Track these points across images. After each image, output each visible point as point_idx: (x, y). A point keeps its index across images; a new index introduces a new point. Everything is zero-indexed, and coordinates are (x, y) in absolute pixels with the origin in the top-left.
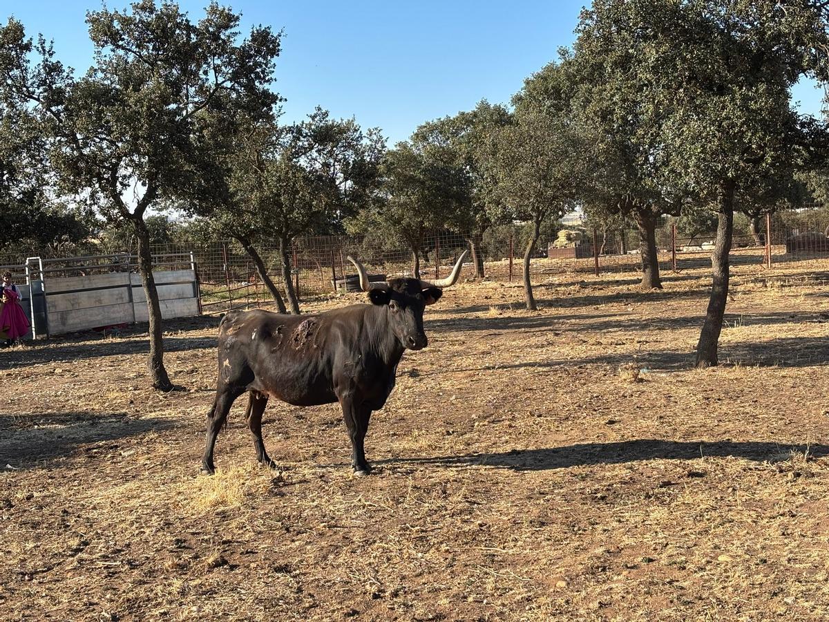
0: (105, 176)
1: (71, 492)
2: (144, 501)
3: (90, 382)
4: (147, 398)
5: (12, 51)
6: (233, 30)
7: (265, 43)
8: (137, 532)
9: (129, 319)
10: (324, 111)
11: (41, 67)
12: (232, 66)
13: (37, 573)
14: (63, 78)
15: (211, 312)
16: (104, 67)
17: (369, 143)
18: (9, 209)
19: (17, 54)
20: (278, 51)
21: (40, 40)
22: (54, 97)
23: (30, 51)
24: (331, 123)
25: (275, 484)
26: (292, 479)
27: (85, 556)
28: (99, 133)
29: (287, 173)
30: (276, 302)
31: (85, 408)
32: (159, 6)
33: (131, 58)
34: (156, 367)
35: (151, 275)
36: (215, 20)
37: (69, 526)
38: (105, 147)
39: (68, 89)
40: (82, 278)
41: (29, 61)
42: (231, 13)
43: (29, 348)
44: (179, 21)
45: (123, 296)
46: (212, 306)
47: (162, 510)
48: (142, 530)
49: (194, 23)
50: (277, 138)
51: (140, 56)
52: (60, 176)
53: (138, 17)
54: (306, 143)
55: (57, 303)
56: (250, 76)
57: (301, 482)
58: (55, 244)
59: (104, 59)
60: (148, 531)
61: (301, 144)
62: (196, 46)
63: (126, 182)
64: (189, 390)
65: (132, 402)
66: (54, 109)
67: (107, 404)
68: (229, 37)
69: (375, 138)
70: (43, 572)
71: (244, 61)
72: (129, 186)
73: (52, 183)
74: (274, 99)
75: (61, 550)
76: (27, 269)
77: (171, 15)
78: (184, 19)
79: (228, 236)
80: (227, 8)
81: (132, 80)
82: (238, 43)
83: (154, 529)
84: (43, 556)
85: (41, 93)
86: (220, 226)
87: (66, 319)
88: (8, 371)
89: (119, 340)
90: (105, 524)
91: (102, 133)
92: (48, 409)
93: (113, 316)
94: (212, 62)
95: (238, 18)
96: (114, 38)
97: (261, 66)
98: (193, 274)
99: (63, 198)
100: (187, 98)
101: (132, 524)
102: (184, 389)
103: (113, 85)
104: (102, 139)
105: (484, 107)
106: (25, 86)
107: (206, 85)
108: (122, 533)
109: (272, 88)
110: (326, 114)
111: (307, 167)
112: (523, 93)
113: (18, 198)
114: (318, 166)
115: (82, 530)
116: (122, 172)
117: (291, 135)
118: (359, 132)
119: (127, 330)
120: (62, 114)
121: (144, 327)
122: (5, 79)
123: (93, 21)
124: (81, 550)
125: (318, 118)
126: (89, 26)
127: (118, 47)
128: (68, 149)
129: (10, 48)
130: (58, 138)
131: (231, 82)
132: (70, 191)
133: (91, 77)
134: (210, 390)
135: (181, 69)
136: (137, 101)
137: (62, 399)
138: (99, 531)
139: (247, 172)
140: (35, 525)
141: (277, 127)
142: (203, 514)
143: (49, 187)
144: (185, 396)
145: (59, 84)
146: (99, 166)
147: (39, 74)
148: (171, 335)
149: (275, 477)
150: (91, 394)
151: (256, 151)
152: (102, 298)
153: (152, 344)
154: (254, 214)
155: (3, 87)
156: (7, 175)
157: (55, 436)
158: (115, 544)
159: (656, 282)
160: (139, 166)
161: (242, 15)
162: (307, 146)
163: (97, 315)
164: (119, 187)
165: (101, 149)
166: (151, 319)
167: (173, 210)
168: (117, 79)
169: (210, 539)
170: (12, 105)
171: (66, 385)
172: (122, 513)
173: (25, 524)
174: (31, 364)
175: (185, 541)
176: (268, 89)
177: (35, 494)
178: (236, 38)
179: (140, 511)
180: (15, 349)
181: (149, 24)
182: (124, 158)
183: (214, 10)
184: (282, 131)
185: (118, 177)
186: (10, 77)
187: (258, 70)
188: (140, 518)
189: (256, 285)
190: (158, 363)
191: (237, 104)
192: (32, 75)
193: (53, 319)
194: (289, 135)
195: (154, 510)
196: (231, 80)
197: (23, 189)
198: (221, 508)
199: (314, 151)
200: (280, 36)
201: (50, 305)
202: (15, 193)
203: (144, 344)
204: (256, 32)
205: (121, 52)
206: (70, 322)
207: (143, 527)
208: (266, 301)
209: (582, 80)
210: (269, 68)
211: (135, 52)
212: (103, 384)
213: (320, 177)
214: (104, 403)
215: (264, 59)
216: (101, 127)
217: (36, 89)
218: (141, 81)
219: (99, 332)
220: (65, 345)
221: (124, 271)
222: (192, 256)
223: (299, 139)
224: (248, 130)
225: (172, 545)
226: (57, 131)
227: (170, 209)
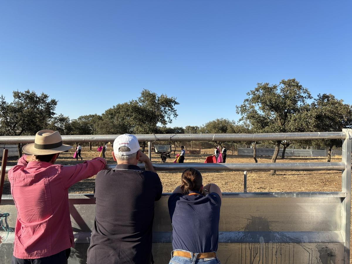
6: (47, 99)
7: (54, 102)
12: (46, 106)
14: (5, 105)
16: (15, 103)
20: (57, 104)
21: (2, 96)
32: (31, 92)
42: (47, 96)
53: (26, 94)
71: (48, 105)
77: (34, 95)
78: (36, 95)
82: (47, 102)
94: (41, 105)
96: (19, 97)
107: (39, 109)
109: (54, 112)
110: (63, 115)
114: (59, 126)
117: (54, 119)
126: (13, 94)
131: (45, 109)
133: (11, 105)
161: (49, 96)
162: (57, 122)
181: (28, 95)
183: (43, 94)
187: (52, 108)
204: (52, 100)
211: (24, 101)
215: (53, 106)
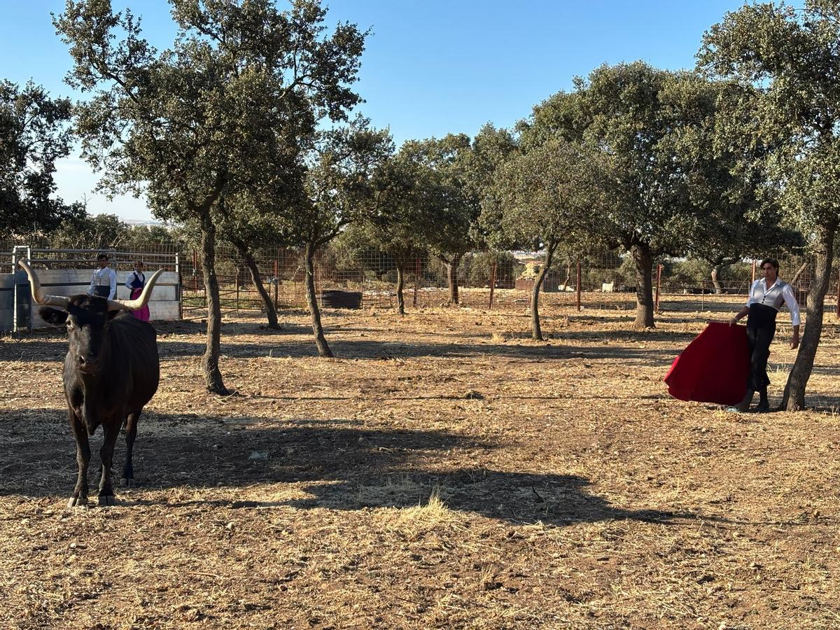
6: (319, 25)
7: (351, 41)
11: (125, 44)
14: (145, 58)
21: (128, 14)
23: (116, 26)
36: (303, 12)
41: (112, 36)
49: (281, 13)
51: (224, 42)
68: (314, 31)
71: (326, 57)
78: (272, 8)
95: (325, 12)
96: (200, 21)
127: (204, 30)
131: (311, 78)
145: (141, 64)
159: (650, 321)
161: (328, 9)
178: (319, 33)
200: (367, 35)
204: (341, 28)
210: (354, 67)
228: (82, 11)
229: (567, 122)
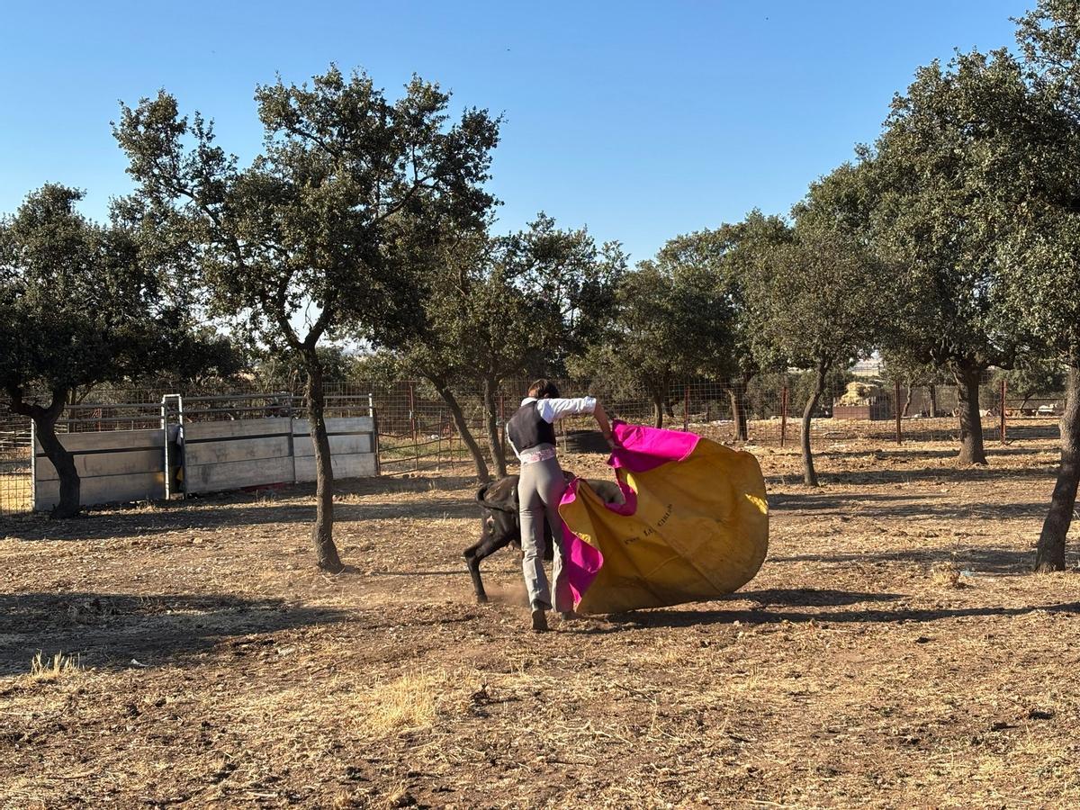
0: (271, 294)
1: (215, 699)
2: (307, 715)
3: (237, 557)
4: (310, 581)
5: (161, 132)
6: (440, 113)
7: (480, 131)
8: (298, 755)
9: (288, 478)
10: (548, 219)
11: (197, 154)
12: (436, 158)
13: (169, 802)
14: (223, 169)
15: (391, 473)
16: (276, 156)
17: (605, 261)
18: (145, 333)
19: (167, 136)
20: (496, 140)
21: (197, 119)
22: (212, 192)
23: (183, 133)
24: (556, 234)
25: (477, 700)
26: (498, 694)
27: (231, 783)
28: (267, 239)
29: (498, 296)
30: (475, 462)
31: (231, 591)
32: (347, 81)
33: (310, 145)
34: (323, 540)
35: (322, 422)
36: (417, 100)
37: (211, 743)
38: (272, 256)
39: (229, 183)
40: (230, 423)
41: (182, 145)
42: (438, 91)
43: (161, 510)
44: (372, 100)
45: (282, 447)
46: (393, 465)
47: (330, 728)
48: (305, 753)
49: (391, 103)
50: (487, 252)
51: (322, 144)
52: (214, 291)
53: (321, 94)
54: (524, 259)
55: (198, 454)
56: (460, 172)
57: (510, 700)
58: (198, 379)
59: (276, 146)
60: (312, 755)
61: (517, 260)
62: (393, 131)
63: (297, 302)
64: (364, 572)
65: (290, 585)
66: (210, 207)
67: (259, 586)
68: (434, 122)
69: (612, 254)
70: (178, 802)
71: (451, 153)
72: (300, 307)
73: (204, 301)
74: (488, 201)
75: (201, 775)
76: (163, 408)
77: (363, 93)
78: (379, 97)
79: (419, 375)
80: (433, 85)
81: (309, 172)
82: (445, 130)
83: (320, 753)
84: (178, 781)
85: (195, 186)
86: (408, 362)
87: (209, 475)
88: (135, 539)
89: (274, 504)
90: (257, 743)
91: (269, 239)
92: (184, 589)
93: (268, 472)
94: (411, 153)
95: (446, 98)
96: (290, 119)
97: (473, 160)
98: (371, 422)
99: (217, 320)
100: (378, 198)
101: (292, 744)
102: (358, 571)
103: (286, 180)
104: (269, 247)
105: (756, 218)
106: (175, 178)
107: (402, 182)
108: (279, 755)
109: (486, 188)
110: (551, 223)
111: (524, 289)
112: (807, 201)
113: (157, 318)
114: (538, 288)
115: (228, 750)
116: (292, 289)
117: (505, 248)
118: (592, 247)
119: (285, 491)
120: (220, 214)
121: (308, 488)
122: (151, 168)
123: (264, 98)
124: (226, 776)
125: (541, 227)
126: (259, 104)
127: (295, 131)
128: (226, 259)
129: (158, 130)
130: (214, 244)
131: (435, 179)
132: (227, 311)
133: (258, 168)
134: (390, 573)
135: (372, 161)
136: (316, 200)
137: (201, 577)
138: (250, 752)
139: (447, 294)
140: (168, 741)
141: (488, 238)
142: (383, 735)
143: (198, 306)
144: (358, 579)
145: (218, 176)
146: (264, 281)
147: (194, 162)
148: (341, 500)
149: (477, 691)
150: (239, 573)
151: (460, 267)
152: (255, 450)
153: (319, 510)
154: (453, 348)
155: (149, 177)
156: (145, 290)
157: (194, 625)
158: (270, 770)
159: (979, 455)
160: (314, 282)
161: (451, 94)
162: (525, 263)
163: (248, 471)
164: (287, 307)
165: (267, 260)
166: (319, 478)
167: (350, 340)
168: (292, 171)
169: (392, 769)
170: (158, 201)
171: (208, 560)
172: (278, 729)
173: (154, 738)
174: (163, 531)
175: (360, 770)
176: (481, 189)
177: (169, 700)
178: (443, 123)
179: (302, 727)
180: (144, 511)
181: (335, 103)
182: (295, 272)
183: (416, 88)
184: (494, 243)
185: (287, 296)
186: (157, 165)
187: (470, 164)
188: (303, 737)
189: (450, 439)
190: (325, 535)
191: (440, 207)
192: (185, 164)
193: (192, 474)
194: (502, 248)
195: (319, 727)
196: (434, 176)
197: (163, 307)
198: (406, 730)
199: (533, 269)
200: (499, 121)
201: (190, 456)
202: (154, 311)
203: (305, 510)
204: (468, 116)
205: (298, 138)
206: (215, 478)
207: (306, 749)
208: (462, 460)
209: (886, 188)
210: (483, 162)
211: (315, 139)
212: (254, 561)
213: (540, 304)
214: (256, 584)
215: (478, 151)
216: (269, 231)
217: (190, 182)
218: (321, 175)
219: (249, 492)
220: (207, 508)
221: (284, 415)
222: (370, 399)
223: (515, 254)
224: (451, 241)
225: (344, 775)
226: (213, 235)
227: (346, 339)
228: (142, 118)
229: (852, 202)
